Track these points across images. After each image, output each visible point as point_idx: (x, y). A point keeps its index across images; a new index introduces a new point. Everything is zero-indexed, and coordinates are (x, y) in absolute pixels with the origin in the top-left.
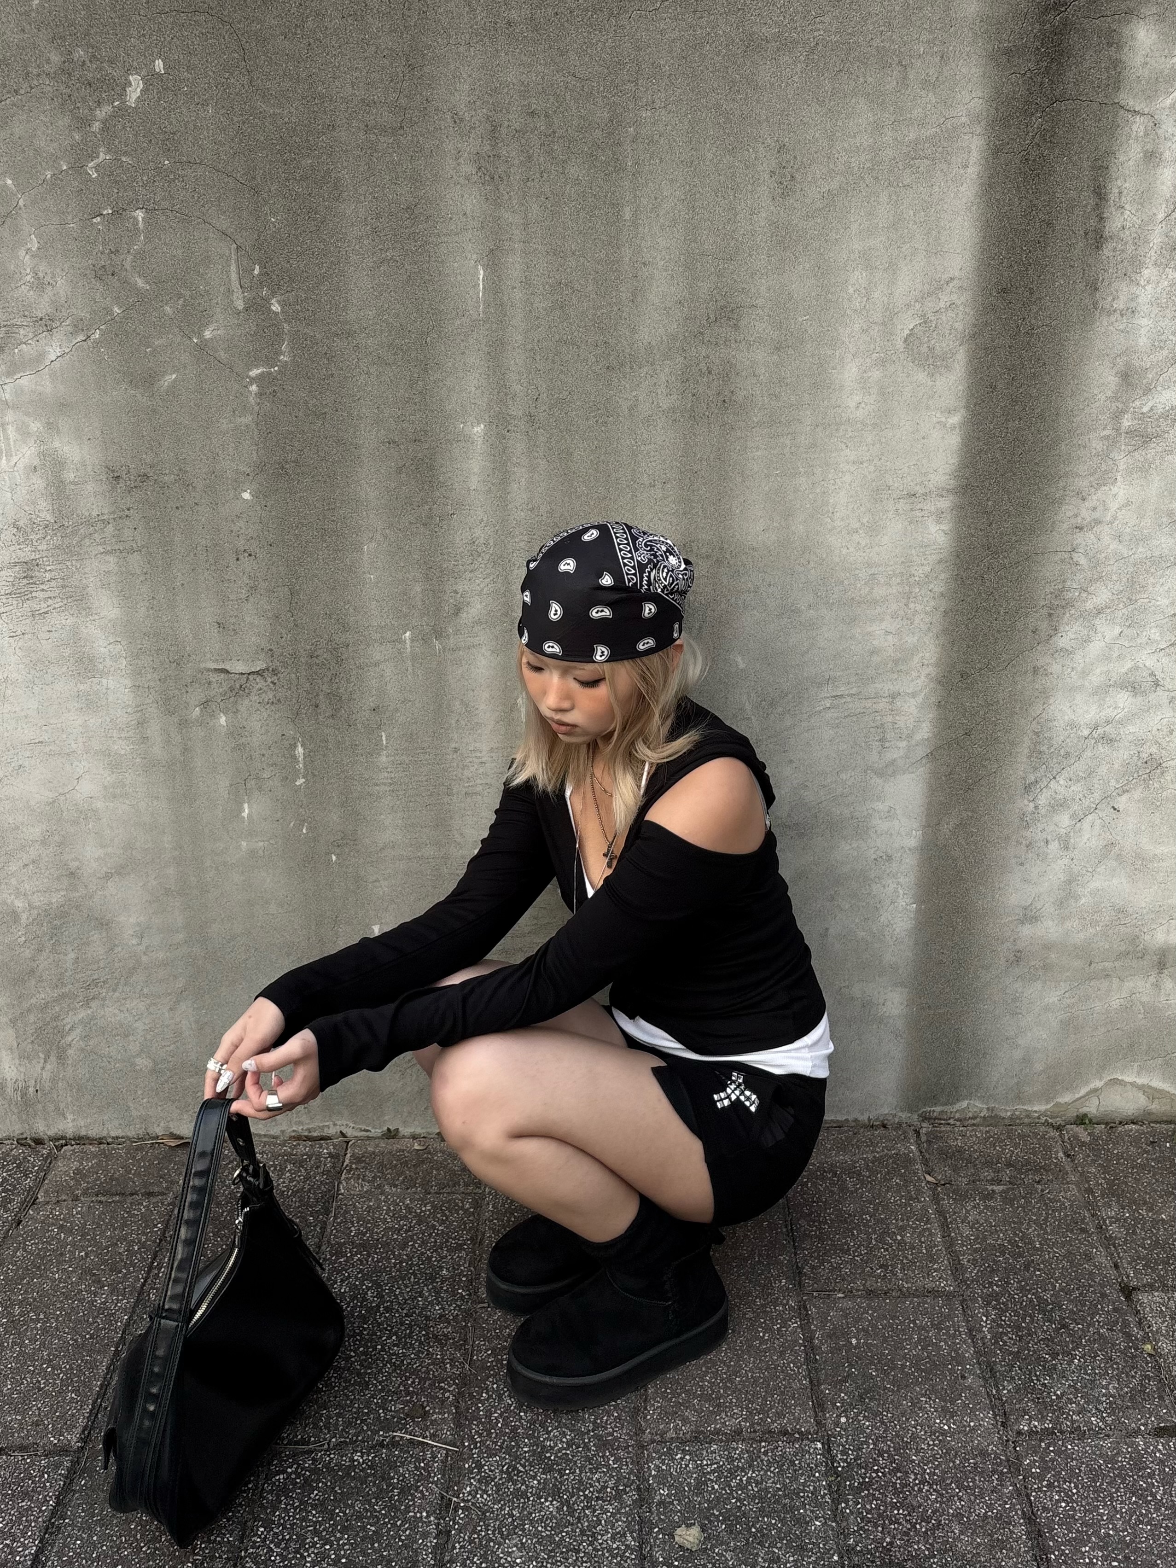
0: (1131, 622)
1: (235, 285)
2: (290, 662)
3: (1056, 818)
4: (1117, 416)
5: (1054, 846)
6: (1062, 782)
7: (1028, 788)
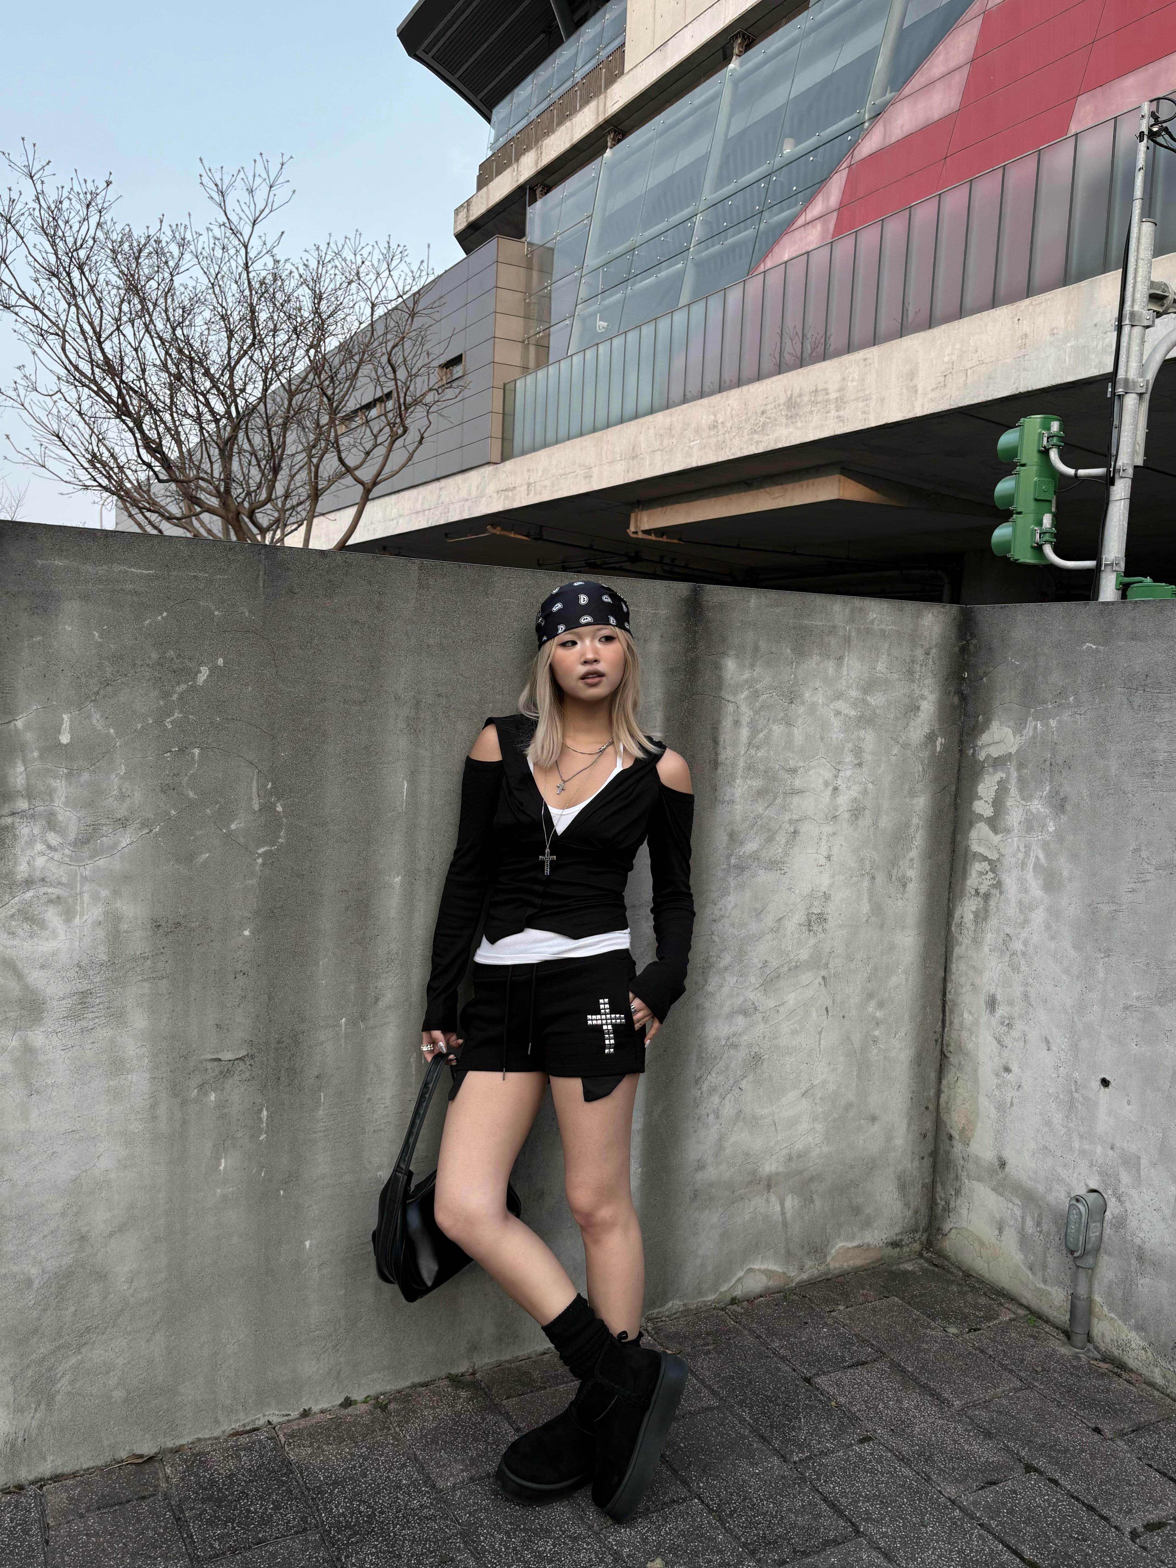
0: (742, 974)
1: (255, 795)
3: (712, 1099)
4: (729, 857)
5: (712, 1117)
6: (714, 1075)
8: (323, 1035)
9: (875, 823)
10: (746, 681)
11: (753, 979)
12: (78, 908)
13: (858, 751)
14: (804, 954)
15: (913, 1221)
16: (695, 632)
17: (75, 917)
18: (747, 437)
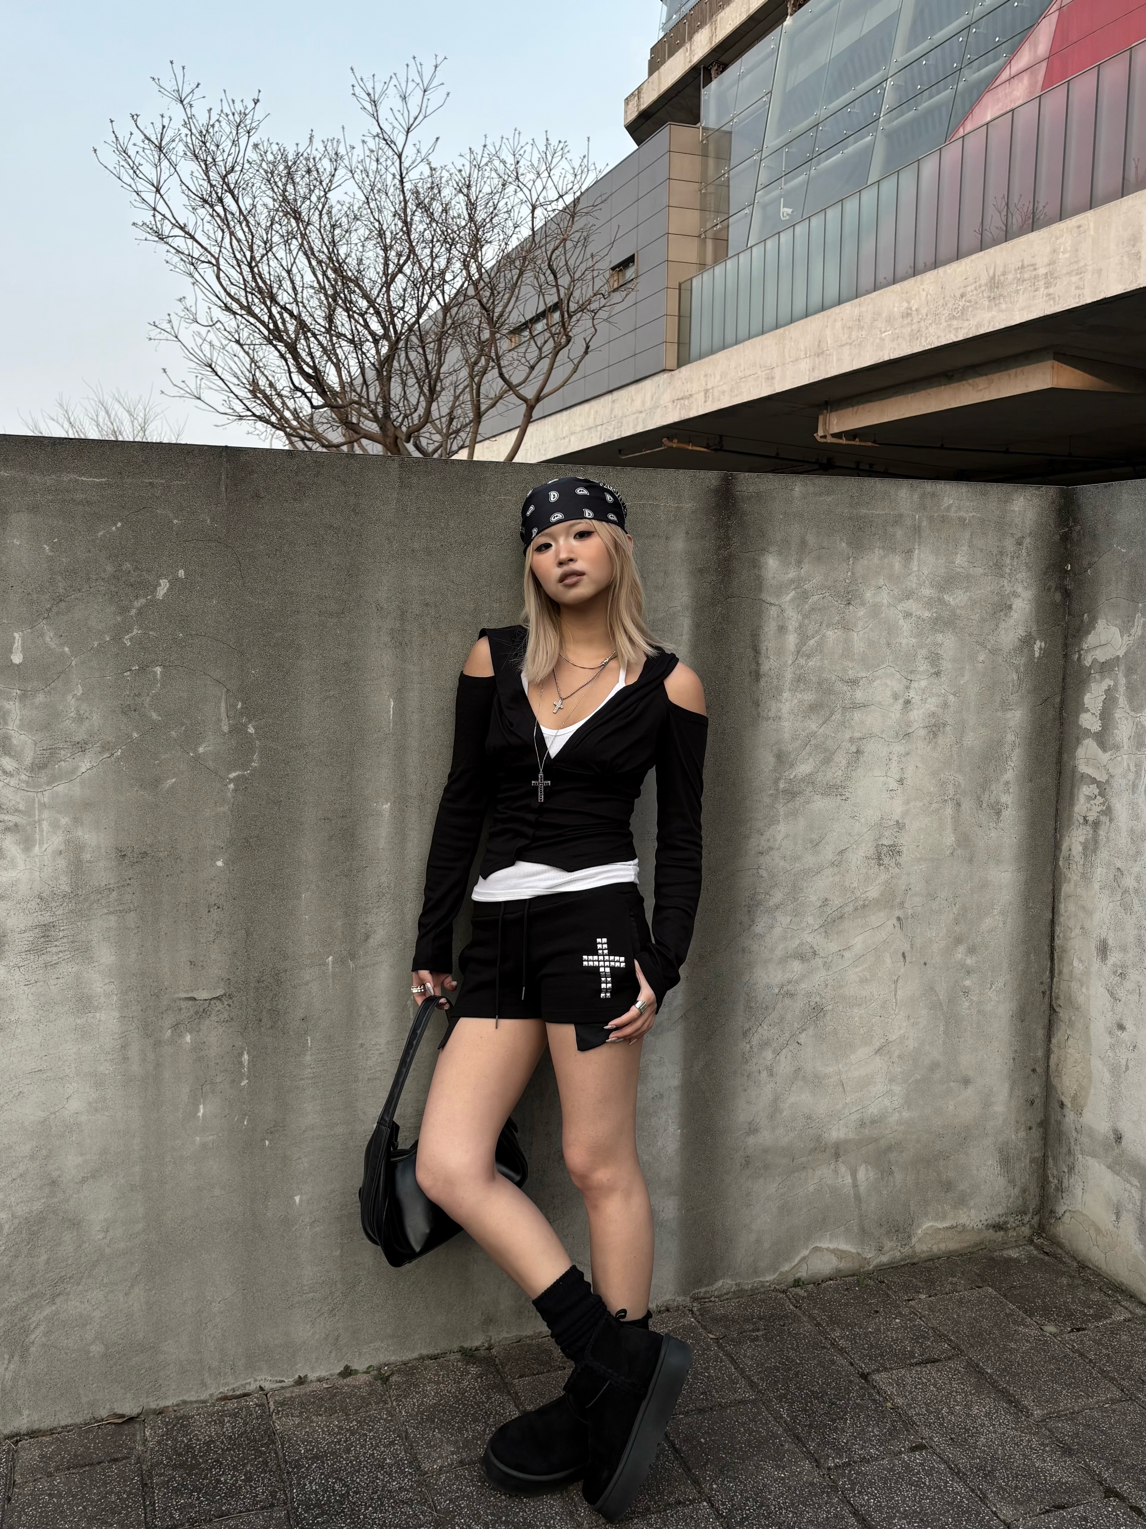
0: (797, 913)
1: (223, 716)
2: (242, 988)
3: (764, 1054)
4: (776, 781)
5: (764, 1075)
6: (765, 1027)
7: (745, 1034)
8: (307, 975)
9: (959, 742)
10: (792, 581)
11: (810, 920)
12: (37, 837)
13: (934, 659)
14: (873, 892)
15: (1020, 1202)
16: (728, 526)
17: (34, 846)
18: (945, 324)
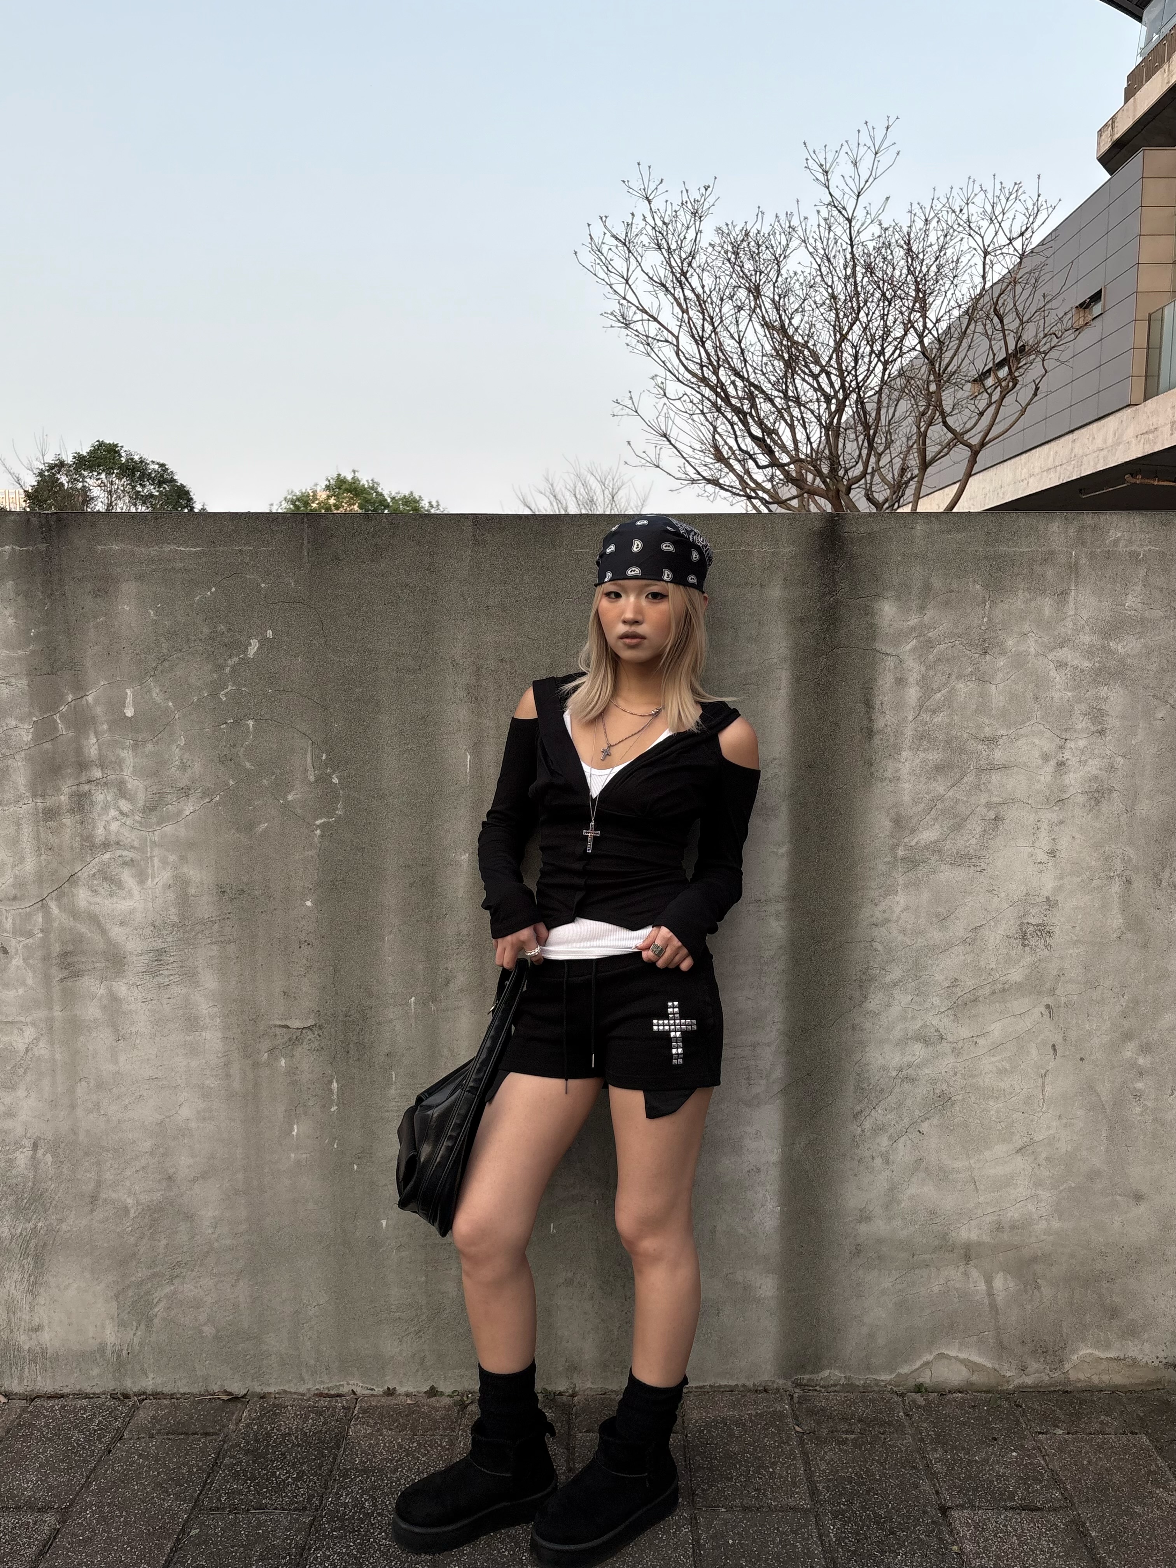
0: (918, 992)
1: (310, 766)
3: (878, 1140)
4: (894, 847)
5: (878, 1161)
6: (880, 1112)
7: (856, 1116)
8: (392, 1013)
9: (1129, 810)
10: (913, 629)
12: (150, 871)
13: (1097, 715)
14: (1016, 975)
16: (834, 572)
17: (147, 879)
